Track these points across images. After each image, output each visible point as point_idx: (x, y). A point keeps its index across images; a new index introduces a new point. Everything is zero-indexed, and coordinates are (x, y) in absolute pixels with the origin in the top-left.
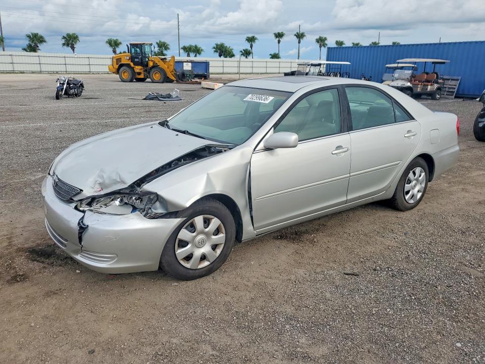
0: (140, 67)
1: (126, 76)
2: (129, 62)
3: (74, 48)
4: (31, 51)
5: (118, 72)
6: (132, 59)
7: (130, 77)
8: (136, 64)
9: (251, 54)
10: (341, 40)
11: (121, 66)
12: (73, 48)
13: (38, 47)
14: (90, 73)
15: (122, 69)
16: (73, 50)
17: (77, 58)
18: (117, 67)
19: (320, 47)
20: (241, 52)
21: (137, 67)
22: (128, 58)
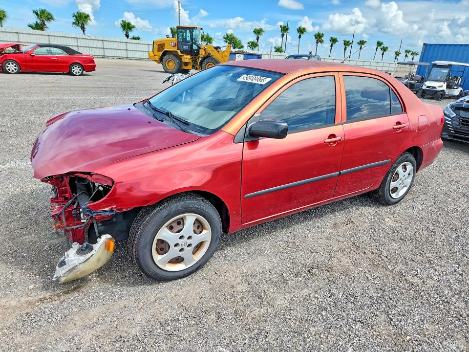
0: (189, 57)
1: (172, 65)
2: (175, 49)
3: (85, 28)
4: (37, 29)
5: (161, 60)
6: (178, 45)
7: (176, 67)
8: (184, 52)
9: (257, 47)
10: (335, 37)
11: (165, 53)
12: (83, 28)
13: (45, 25)
14: (104, 57)
15: (166, 58)
16: (84, 31)
17: (90, 39)
18: (160, 54)
19: (317, 43)
20: (249, 43)
21: (185, 56)
22: (173, 44)
